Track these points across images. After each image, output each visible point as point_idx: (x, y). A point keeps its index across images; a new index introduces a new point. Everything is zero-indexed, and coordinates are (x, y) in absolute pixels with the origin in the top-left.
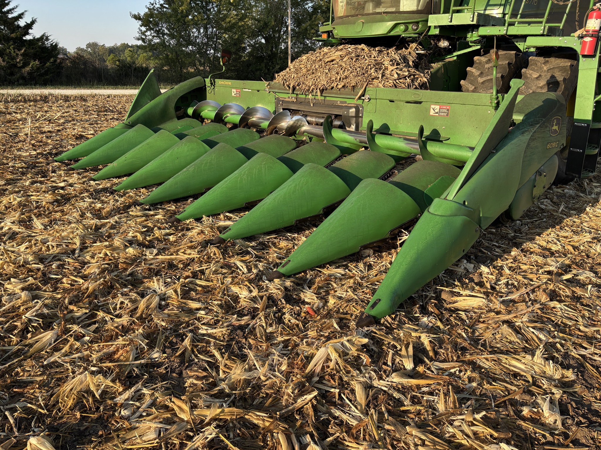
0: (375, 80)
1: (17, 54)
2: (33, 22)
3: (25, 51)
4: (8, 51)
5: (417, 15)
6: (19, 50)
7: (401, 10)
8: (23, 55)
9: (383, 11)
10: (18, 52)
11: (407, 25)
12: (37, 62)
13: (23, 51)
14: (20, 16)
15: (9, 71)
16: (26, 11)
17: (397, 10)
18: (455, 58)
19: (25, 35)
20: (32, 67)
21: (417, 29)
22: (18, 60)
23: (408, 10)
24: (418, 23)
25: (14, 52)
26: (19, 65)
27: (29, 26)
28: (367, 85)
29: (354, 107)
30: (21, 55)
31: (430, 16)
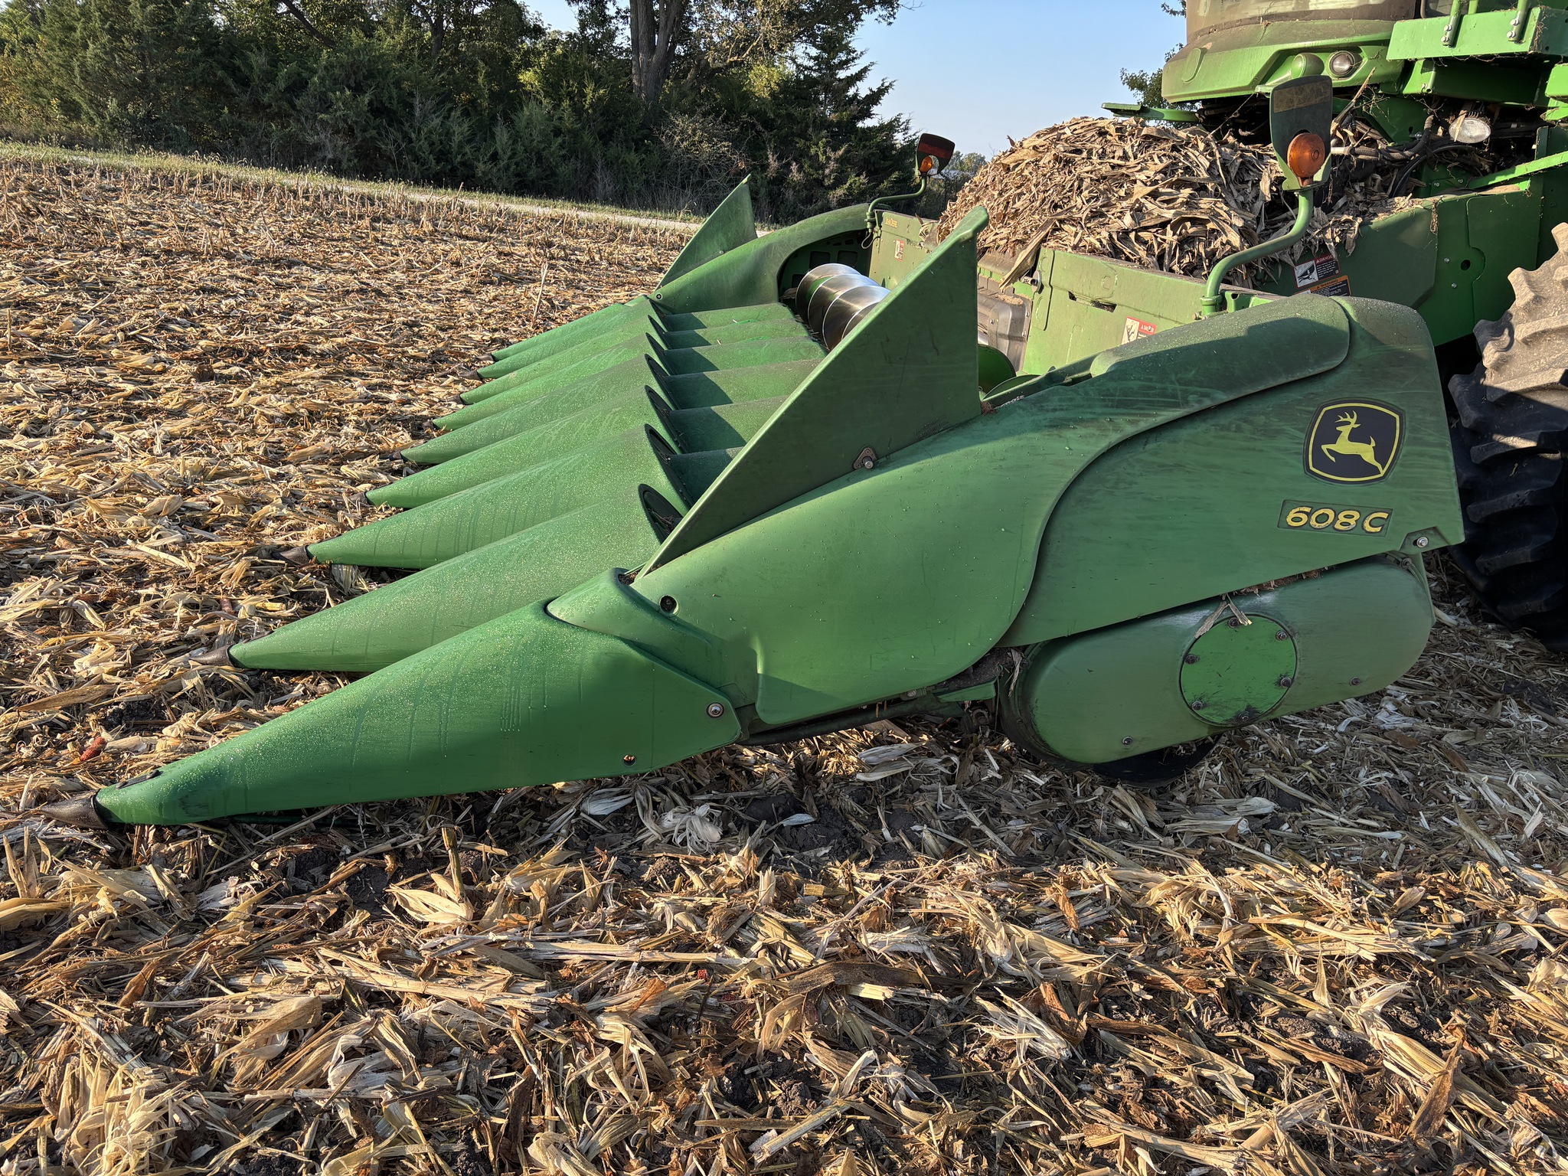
0: (1066, 227)
1: (828, 158)
2: (882, 91)
3: (847, 152)
4: (812, 151)
5: (1352, 22)
6: (835, 150)
7: (1312, 8)
8: (841, 161)
9: (1263, 12)
10: (832, 155)
11: (1321, 56)
12: (863, 179)
13: (841, 152)
14: (859, 76)
15: (805, 193)
16: (872, 64)
17: (1301, 9)
18: (1524, 186)
19: (862, 118)
20: (850, 188)
21: (1351, 71)
22: (827, 171)
23: (1330, 6)
24: (1354, 49)
25: (825, 152)
26: (827, 183)
27: (875, 97)
28: (1044, 240)
29: (1013, 307)
30: (836, 160)
31: (1399, 25)
